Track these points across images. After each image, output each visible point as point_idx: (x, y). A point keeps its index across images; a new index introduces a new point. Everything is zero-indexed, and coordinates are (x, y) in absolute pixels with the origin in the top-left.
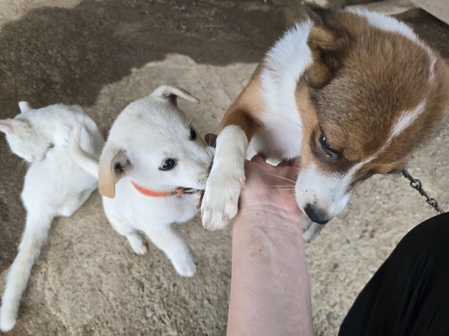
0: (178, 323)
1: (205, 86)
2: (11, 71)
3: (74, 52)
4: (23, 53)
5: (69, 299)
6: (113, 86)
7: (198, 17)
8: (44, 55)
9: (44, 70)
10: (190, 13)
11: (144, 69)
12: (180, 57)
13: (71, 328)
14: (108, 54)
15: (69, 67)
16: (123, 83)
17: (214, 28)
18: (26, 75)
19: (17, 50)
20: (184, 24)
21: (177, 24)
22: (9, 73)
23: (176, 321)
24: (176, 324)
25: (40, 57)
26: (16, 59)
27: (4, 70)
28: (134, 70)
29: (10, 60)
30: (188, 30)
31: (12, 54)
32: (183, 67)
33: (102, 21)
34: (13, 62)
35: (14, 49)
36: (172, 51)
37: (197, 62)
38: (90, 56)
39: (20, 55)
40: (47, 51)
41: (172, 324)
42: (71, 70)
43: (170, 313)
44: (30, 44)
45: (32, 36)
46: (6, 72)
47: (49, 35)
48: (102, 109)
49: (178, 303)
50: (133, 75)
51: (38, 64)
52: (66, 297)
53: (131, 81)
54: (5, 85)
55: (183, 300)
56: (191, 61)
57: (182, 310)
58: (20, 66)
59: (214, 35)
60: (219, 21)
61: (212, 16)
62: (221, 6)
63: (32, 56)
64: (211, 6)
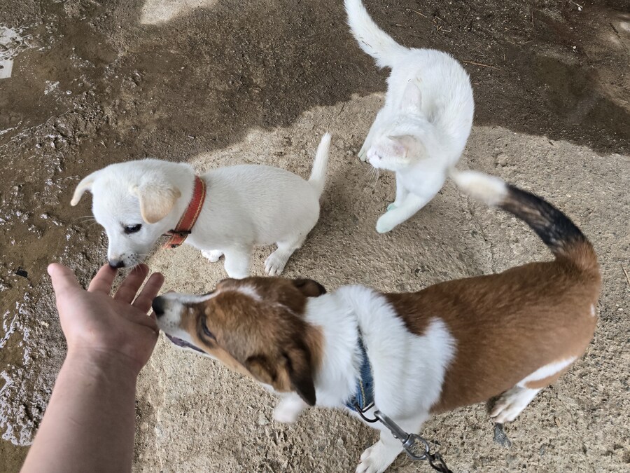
0: (293, 452)
2: (211, 56)
3: (290, 53)
4: (230, 38)
5: (176, 356)
6: (321, 110)
8: (254, 46)
9: (247, 65)
10: (456, 40)
11: (367, 98)
13: (164, 394)
14: (329, 67)
15: (278, 70)
16: (335, 109)
17: (483, 69)
18: (226, 65)
19: (226, 32)
22: (207, 58)
23: (291, 447)
24: (290, 452)
25: (248, 48)
26: (221, 42)
27: (203, 52)
28: (355, 96)
29: (214, 42)
34: (216, 46)
35: (223, 30)
38: (307, 64)
39: (227, 39)
40: (258, 43)
41: (285, 449)
42: (278, 75)
43: (287, 432)
44: (243, 28)
45: (247, 19)
46: (205, 55)
47: (268, 23)
48: (298, 136)
49: (304, 425)
50: (351, 102)
51: (243, 56)
52: (174, 353)
53: (346, 109)
54: (198, 70)
55: (311, 424)
57: (305, 436)
58: (222, 53)
59: (480, 77)
60: (493, 61)
61: (486, 51)
62: (505, 41)
63: (240, 44)
64: (490, 37)
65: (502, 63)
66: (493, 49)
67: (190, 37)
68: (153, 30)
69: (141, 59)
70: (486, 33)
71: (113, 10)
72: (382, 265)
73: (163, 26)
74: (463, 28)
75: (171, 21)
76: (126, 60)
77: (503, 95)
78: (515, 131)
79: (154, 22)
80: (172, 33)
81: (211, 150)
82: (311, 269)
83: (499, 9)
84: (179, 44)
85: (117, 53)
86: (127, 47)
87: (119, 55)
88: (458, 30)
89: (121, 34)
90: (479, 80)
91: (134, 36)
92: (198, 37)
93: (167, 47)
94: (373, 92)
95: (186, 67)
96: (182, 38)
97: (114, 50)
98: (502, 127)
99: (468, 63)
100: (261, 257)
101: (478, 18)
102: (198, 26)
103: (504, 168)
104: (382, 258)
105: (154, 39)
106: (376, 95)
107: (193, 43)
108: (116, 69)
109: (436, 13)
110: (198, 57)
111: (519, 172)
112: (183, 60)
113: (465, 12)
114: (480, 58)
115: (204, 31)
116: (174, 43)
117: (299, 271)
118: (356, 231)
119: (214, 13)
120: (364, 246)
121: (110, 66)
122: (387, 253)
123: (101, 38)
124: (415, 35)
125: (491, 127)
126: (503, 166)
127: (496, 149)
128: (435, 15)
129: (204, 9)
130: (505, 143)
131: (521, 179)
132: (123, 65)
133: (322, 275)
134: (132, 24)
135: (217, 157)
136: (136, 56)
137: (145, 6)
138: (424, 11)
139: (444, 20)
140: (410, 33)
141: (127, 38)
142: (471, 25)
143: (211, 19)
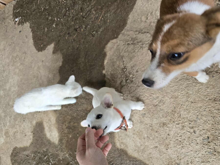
1: (132, 42)
7: (92, 22)
9: (82, 109)
10: (88, 24)
11: (106, 67)
12: (109, 45)
15: (87, 99)
16: (108, 82)
17: (102, 17)
18: (80, 118)
20: (93, 32)
21: (91, 35)
26: (71, 117)
27: (73, 125)
28: (104, 72)
29: (70, 119)
30: (97, 32)
31: (68, 117)
32: (115, 47)
33: (72, 70)
34: (72, 119)
35: (66, 114)
36: (104, 47)
37: (116, 38)
39: (70, 114)
46: (75, 125)
50: (106, 75)
51: (78, 110)
56: (114, 41)
58: (75, 118)
59: (106, 19)
60: (100, 12)
61: (95, 14)
62: (93, 5)
63: (73, 110)
64: (90, 11)
65: (102, 9)
66: (95, 11)
67: (67, 128)
68: (61, 140)
69: (71, 149)
70: (88, 12)
71: (50, 152)
72: (185, 84)
73: (60, 136)
74: (84, 21)
75: (59, 133)
76: (70, 155)
77: (115, 11)
78: (132, 10)
79: (58, 139)
80: (63, 134)
81: (114, 136)
82: (180, 115)
83: (79, 5)
84: (68, 133)
85: (66, 157)
86: (65, 153)
87: (67, 157)
88: (85, 23)
89: (60, 153)
90: (107, 20)
91: (62, 149)
92: (67, 125)
93: (68, 138)
94: (104, 64)
95: (78, 134)
96: (66, 131)
97: (65, 158)
98: (129, 15)
99: (99, 22)
100: (169, 135)
101: (81, 14)
102: (63, 123)
103: (148, 19)
104: (182, 83)
105: (64, 141)
106: (105, 63)
107: (69, 128)
108: (73, 160)
109: (76, 30)
110: (75, 128)
111: (152, 12)
112: (75, 133)
113: (78, 18)
114: (98, 17)
115: (65, 122)
116: (67, 135)
117: (180, 121)
118: (166, 90)
119: (59, 116)
120: (174, 89)
121: (71, 162)
122: (180, 80)
123: (59, 160)
124: (83, 41)
125: (129, 20)
126: (147, 19)
127: (139, 20)
128: (77, 31)
129: (57, 119)
130: (137, 15)
131: (155, 13)
132: (72, 157)
133: (184, 112)
134: (57, 147)
135: (118, 135)
136: (69, 150)
137: (51, 140)
138: (74, 34)
139: (79, 27)
140: (82, 42)
141: (62, 151)
142: (83, 17)
143: (61, 118)
